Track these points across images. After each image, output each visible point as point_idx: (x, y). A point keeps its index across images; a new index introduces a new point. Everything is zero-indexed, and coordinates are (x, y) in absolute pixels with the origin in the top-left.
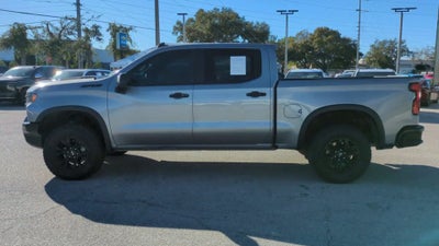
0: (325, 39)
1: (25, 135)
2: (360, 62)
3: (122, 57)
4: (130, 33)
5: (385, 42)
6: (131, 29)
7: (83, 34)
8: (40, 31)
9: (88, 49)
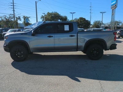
0: (82, 20)
1: (4, 49)
2: (91, 26)
3: (27, 26)
4: (29, 19)
5: (97, 21)
6: (29, 17)
7: (15, 19)
8: (3, 18)
9: (17, 23)
